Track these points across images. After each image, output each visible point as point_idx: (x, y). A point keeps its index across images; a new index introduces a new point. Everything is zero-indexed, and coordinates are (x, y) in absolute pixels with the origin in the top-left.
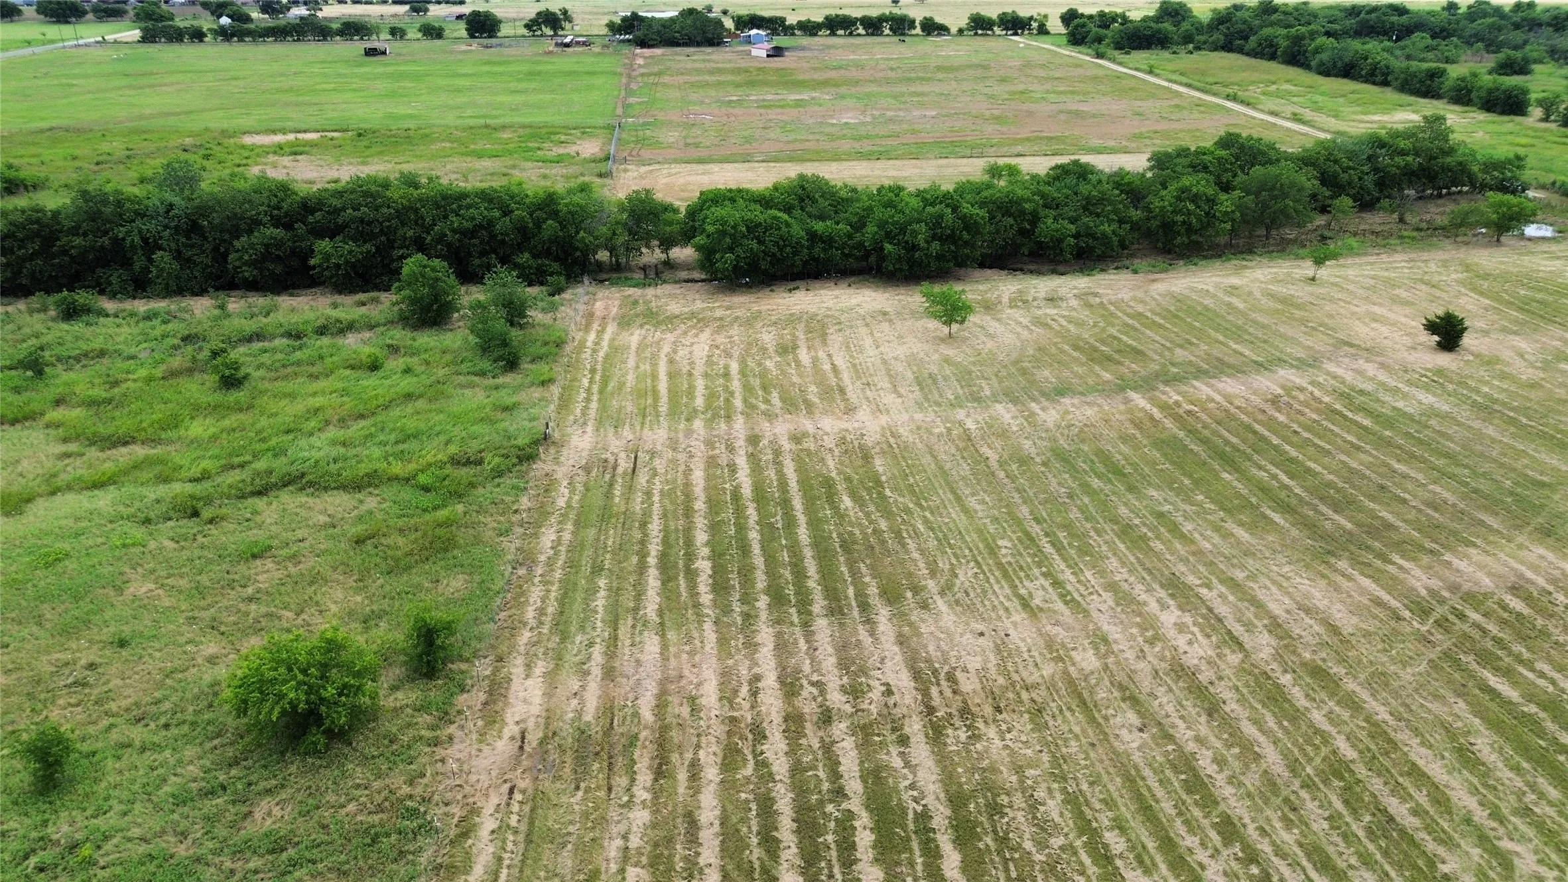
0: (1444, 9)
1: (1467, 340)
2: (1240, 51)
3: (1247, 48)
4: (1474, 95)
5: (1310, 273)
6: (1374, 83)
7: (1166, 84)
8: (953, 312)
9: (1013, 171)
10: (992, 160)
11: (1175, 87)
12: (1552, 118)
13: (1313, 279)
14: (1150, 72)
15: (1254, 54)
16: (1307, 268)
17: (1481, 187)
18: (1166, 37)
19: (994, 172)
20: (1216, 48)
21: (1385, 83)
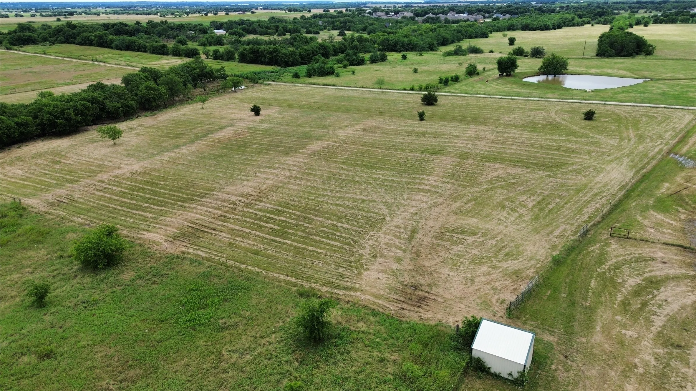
0: (135, 24)
1: (262, 112)
2: (74, 43)
3: (76, 42)
4: (181, 52)
5: (201, 106)
6: (141, 51)
7: (54, 57)
8: (115, 135)
9: (50, 94)
10: (40, 91)
11: (65, 59)
12: (210, 57)
13: (203, 108)
14: (45, 54)
15: (81, 44)
16: (200, 105)
17: (215, 78)
18: (35, 39)
19: (43, 95)
20: (62, 42)
21: (145, 51)
